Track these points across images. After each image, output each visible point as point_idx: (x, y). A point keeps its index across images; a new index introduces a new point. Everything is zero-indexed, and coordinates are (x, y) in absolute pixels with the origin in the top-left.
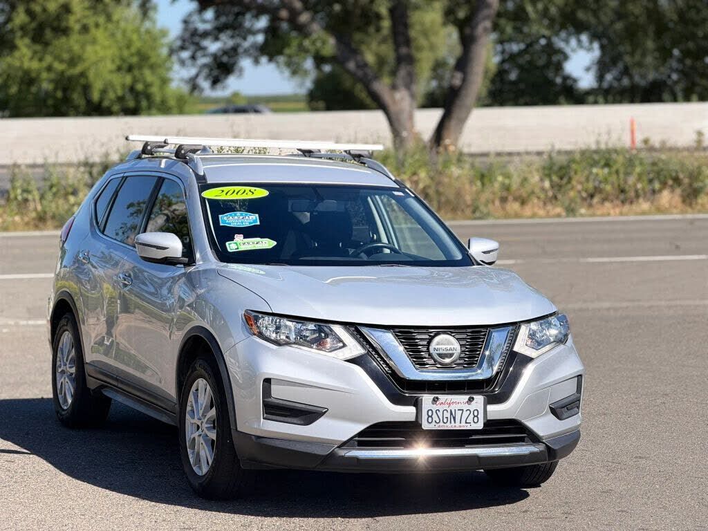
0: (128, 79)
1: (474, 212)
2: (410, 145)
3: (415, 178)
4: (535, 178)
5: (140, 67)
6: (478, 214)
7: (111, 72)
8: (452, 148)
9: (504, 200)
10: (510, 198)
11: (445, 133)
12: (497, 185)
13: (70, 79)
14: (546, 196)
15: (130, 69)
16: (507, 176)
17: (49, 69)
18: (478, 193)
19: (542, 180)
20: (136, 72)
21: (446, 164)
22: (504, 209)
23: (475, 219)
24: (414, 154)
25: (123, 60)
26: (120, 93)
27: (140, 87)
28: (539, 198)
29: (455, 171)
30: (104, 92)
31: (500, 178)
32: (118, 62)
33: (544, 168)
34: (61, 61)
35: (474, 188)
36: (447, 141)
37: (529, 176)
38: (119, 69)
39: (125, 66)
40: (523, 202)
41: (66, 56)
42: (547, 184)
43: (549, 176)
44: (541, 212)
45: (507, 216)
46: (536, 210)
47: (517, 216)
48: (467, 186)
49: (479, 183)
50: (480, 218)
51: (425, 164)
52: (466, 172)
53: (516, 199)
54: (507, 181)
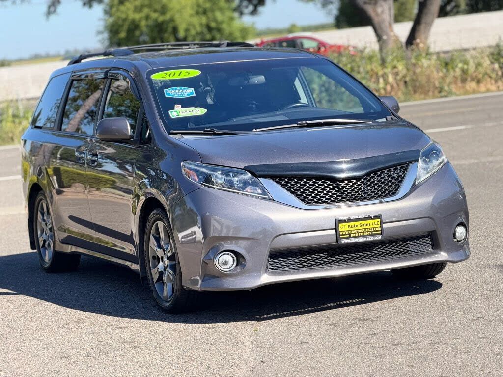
0: (204, 20)
1: (440, 92)
2: (391, 45)
3: (396, 70)
4: (486, 62)
5: (213, 11)
6: (443, 94)
7: (191, 16)
8: (421, 45)
9: (464, 81)
10: (469, 79)
11: (417, 35)
12: (458, 70)
13: (162, 23)
14: (497, 74)
15: (205, 12)
16: (466, 62)
17: (147, 17)
18: (443, 78)
19: (492, 63)
20: (210, 14)
21: (418, 58)
22: (463, 88)
23: (442, 97)
24: (393, 52)
25: (199, 6)
26: (199, 29)
27: (213, 25)
28: (490, 77)
29: (425, 62)
30: (187, 30)
31: (460, 65)
32: (195, 8)
33: (492, 54)
34: (155, 11)
35: (441, 74)
36: (418, 41)
37: (482, 61)
38: (197, 13)
39: (201, 10)
40: (479, 82)
41: (158, 7)
42: (496, 66)
43: (497, 60)
44: (493, 88)
45: (466, 93)
46: (489, 86)
47: (474, 92)
48: (435, 73)
49: (444, 70)
50: (445, 96)
51: (402, 58)
52: (433, 62)
53: (473, 79)
54: (465, 67)
